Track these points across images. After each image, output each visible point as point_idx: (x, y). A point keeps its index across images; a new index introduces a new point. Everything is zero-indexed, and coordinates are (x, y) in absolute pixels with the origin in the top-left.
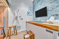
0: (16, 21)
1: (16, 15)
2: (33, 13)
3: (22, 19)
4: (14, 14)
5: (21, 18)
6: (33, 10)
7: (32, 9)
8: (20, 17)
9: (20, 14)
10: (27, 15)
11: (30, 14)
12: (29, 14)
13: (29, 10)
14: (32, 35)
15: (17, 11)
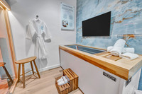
0: (33, 46)
1: (33, 31)
2: (77, 25)
3: (49, 41)
4: (27, 28)
5: (46, 39)
6: (77, 15)
7: (74, 14)
8: (43, 35)
9: (42, 28)
10: (62, 30)
11: (68, 27)
12: (65, 26)
13: (65, 16)
15: (35, 20)
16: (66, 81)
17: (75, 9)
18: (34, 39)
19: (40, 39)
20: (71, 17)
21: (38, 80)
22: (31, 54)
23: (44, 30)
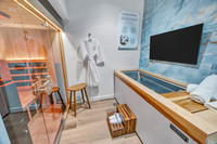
0: (84, 70)
1: (85, 54)
2: (142, 41)
3: (102, 64)
4: (79, 50)
7: (138, 25)
8: (95, 57)
10: (120, 49)
11: (128, 45)
13: (125, 30)
14: (127, 119)
15: (87, 39)
16: (120, 120)
17: (140, 18)
18: (86, 63)
19: (92, 63)
20: (133, 30)
21: (88, 111)
22: (82, 80)
23: (96, 52)
